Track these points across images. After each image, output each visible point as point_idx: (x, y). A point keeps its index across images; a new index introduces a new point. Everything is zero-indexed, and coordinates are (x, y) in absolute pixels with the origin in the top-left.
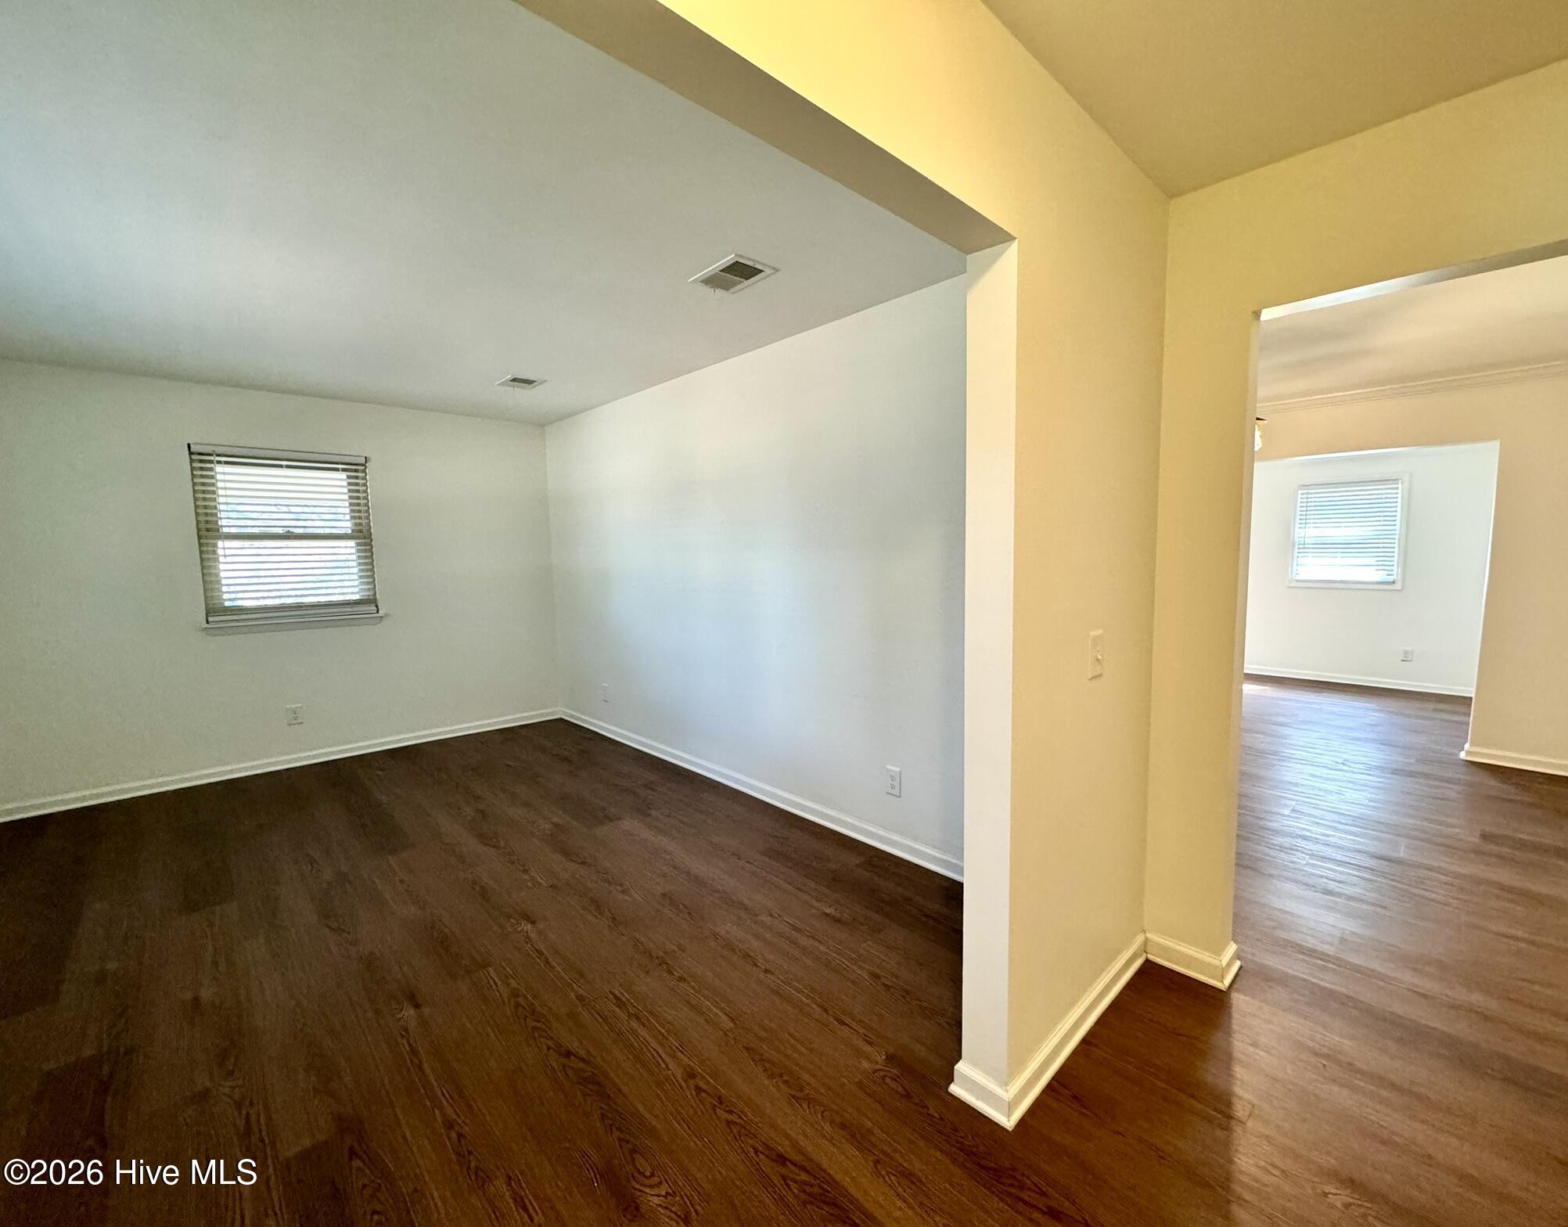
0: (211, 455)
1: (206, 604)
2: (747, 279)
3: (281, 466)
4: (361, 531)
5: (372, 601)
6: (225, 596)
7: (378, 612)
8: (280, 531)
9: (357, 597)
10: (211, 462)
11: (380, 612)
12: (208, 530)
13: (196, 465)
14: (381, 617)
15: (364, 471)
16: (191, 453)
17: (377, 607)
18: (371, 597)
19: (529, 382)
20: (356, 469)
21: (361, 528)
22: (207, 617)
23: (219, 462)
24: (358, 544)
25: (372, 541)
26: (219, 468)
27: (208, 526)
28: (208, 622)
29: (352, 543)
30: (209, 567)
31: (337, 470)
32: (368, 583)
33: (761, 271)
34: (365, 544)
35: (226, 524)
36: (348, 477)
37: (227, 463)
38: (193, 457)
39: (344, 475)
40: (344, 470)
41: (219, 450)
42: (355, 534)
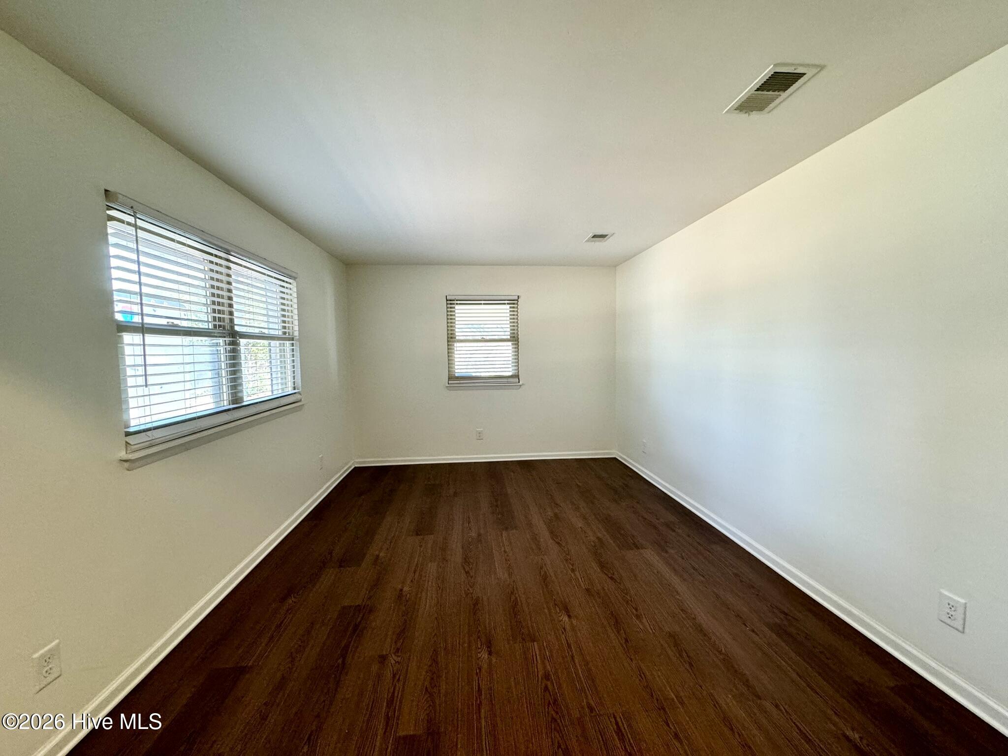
0: (454, 300)
1: (449, 375)
2: (785, 90)
3: (481, 304)
4: (514, 337)
5: (516, 376)
6: (456, 371)
7: (519, 382)
8: (480, 338)
9: (510, 374)
10: (454, 304)
11: (520, 382)
12: (451, 338)
13: (449, 306)
14: (521, 385)
15: (517, 304)
16: (447, 300)
17: (519, 379)
18: (517, 374)
19: (603, 236)
20: (514, 302)
21: (514, 335)
22: (448, 381)
23: (457, 304)
24: (512, 344)
25: (518, 342)
26: (457, 307)
27: (452, 336)
28: (448, 384)
29: (510, 343)
30: (451, 356)
31: (505, 304)
32: (516, 366)
33: (801, 75)
34: (515, 344)
35: (459, 335)
36: (510, 307)
37: (460, 304)
38: (448, 302)
39: (508, 306)
40: (508, 304)
41: (457, 298)
42: (512, 339)
